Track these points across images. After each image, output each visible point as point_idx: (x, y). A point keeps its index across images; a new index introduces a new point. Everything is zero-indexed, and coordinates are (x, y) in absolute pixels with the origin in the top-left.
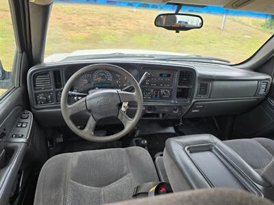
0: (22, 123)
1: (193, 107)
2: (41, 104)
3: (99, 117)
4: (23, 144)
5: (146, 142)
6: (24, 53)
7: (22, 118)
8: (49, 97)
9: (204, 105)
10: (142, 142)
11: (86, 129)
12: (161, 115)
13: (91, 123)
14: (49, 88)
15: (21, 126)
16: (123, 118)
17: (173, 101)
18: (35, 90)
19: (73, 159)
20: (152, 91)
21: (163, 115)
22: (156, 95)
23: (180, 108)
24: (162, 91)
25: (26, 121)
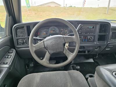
0: (8, 55)
1: (107, 46)
2: (20, 45)
3: (52, 52)
4: (6, 69)
5: (79, 67)
6: (11, 16)
7: (9, 53)
8: (25, 41)
9: (113, 45)
10: (77, 67)
11: (44, 60)
12: (87, 52)
13: (47, 55)
14: (24, 36)
15: (8, 58)
16: (67, 53)
17: (95, 43)
18: (17, 37)
19: (37, 77)
20: (82, 37)
21: (88, 51)
22: (85, 40)
23: (100, 47)
24: (89, 37)
25: (11, 54)
